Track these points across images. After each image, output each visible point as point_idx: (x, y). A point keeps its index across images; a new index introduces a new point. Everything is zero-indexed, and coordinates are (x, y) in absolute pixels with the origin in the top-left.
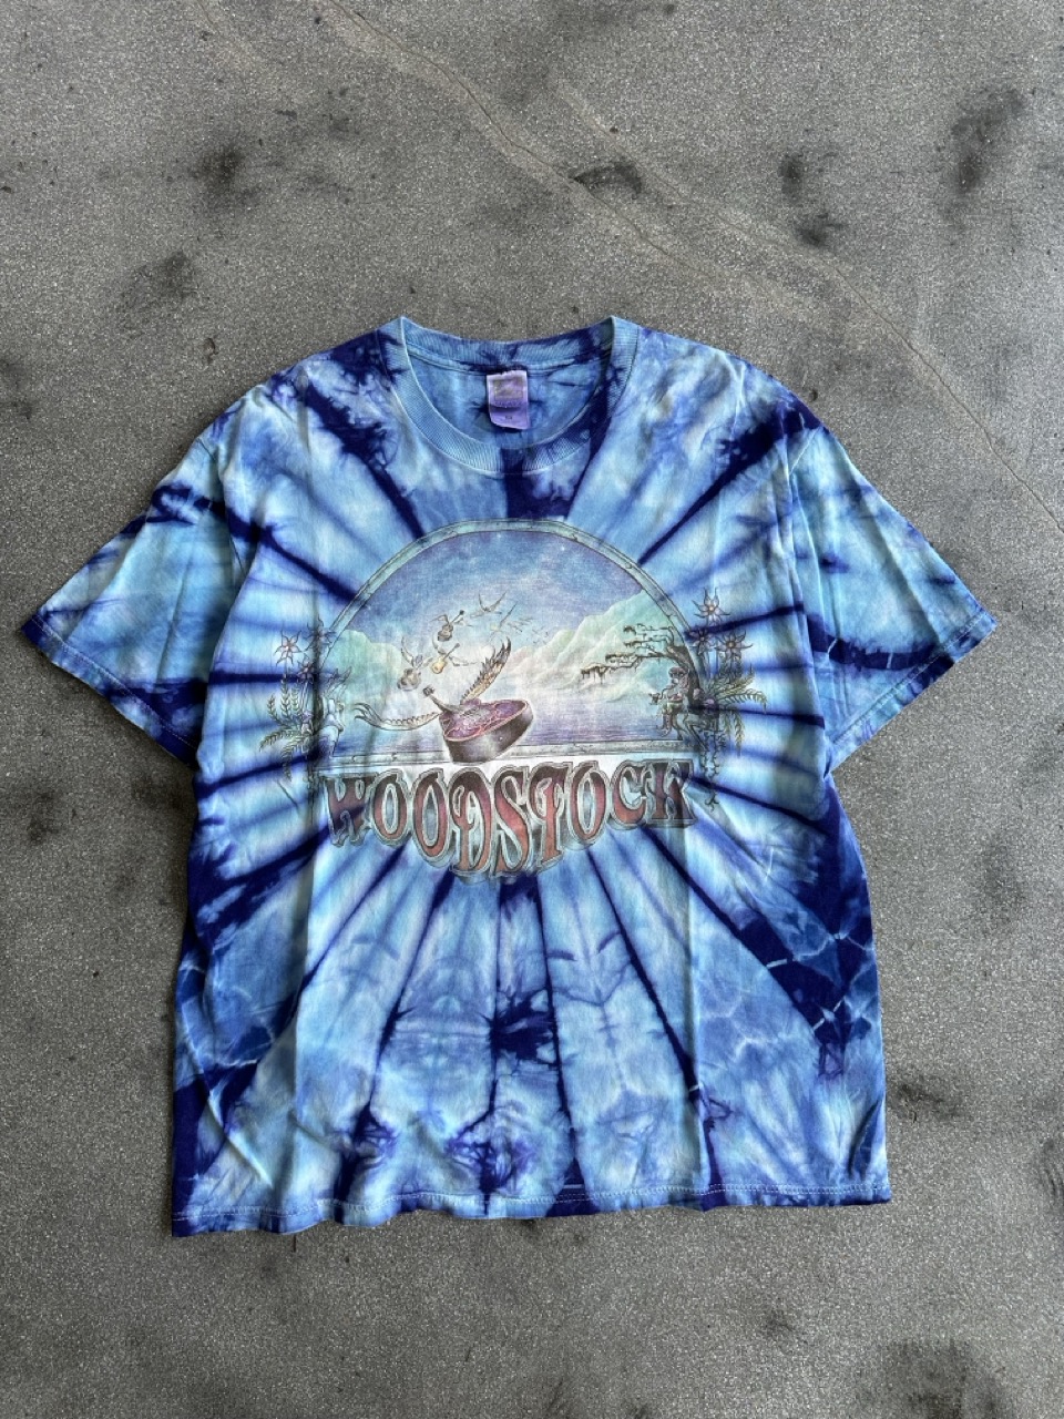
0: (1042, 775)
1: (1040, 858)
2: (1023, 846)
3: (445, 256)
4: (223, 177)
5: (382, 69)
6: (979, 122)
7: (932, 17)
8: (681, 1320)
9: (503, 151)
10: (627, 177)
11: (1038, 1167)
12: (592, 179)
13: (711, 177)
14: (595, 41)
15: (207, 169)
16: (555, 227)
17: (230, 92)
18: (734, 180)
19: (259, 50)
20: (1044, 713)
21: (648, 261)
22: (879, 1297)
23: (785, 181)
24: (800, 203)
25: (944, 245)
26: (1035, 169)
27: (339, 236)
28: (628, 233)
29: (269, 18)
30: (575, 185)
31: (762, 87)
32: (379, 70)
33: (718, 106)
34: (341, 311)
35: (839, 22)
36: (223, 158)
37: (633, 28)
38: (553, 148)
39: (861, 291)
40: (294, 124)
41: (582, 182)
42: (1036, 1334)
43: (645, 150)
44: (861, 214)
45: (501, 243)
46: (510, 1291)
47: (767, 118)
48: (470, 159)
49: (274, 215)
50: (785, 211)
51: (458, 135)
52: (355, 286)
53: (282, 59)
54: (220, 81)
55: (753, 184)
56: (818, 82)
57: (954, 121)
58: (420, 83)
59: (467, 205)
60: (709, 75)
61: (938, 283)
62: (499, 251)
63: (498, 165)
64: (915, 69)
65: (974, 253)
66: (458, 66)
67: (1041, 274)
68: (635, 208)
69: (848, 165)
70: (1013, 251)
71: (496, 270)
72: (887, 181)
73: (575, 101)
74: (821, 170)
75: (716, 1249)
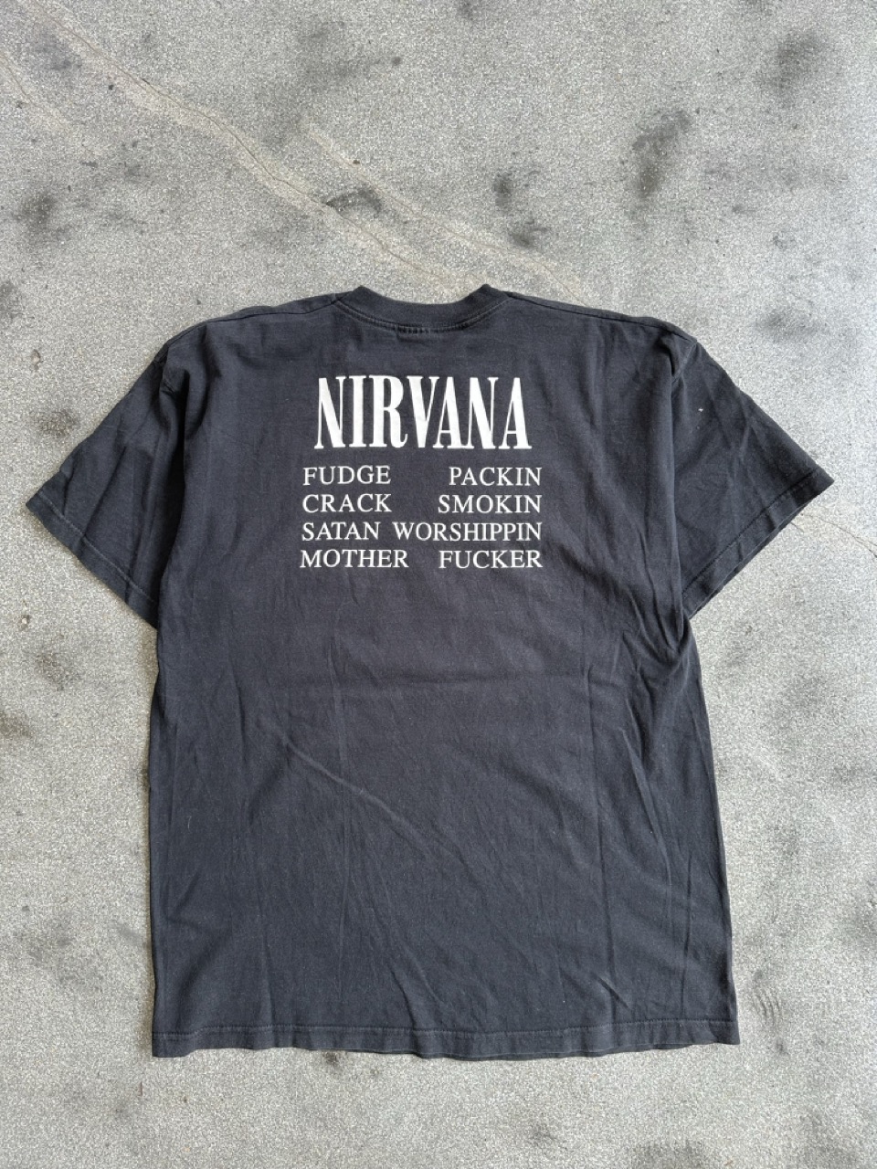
0: (735, 669)
1: (738, 738)
2: (723, 728)
3: (224, 272)
4: (40, 218)
5: (164, 124)
6: (655, 138)
7: (612, 56)
8: (462, 1136)
9: (267, 184)
10: (369, 199)
11: (750, 994)
12: (340, 203)
13: (438, 196)
14: (337, 91)
15: (27, 213)
16: (313, 244)
17: (44, 149)
18: (457, 196)
19: (64, 114)
20: (733, 618)
21: (390, 268)
22: (625, 1108)
23: (498, 195)
24: (511, 213)
25: (631, 241)
26: (703, 174)
27: (137, 261)
28: (372, 246)
29: (72, 88)
30: (327, 209)
31: (475, 120)
32: (163, 124)
33: (441, 138)
34: (141, 322)
35: (536, 63)
36: (39, 203)
37: (368, 78)
38: (308, 179)
39: (565, 282)
40: (96, 172)
41: (332, 206)
42: (757, 1132)
43: (383, 177)
44: (562, 219)
45: (269, 260)
46: (321, 1119)
47: (481, 145)
48: (240, 192)
49: (83, 247)
50: (500, 220)
51: (229, 173)
52: (151, 301)
53: (84, 120)
54: (34, 141)
55: (472, 199)
56: (520, 115)
57: (634, 139)
58: (197, 134)
59: (240, 231)
60: (432, 113)
61: (628, 272)
62: (268, 266)
63: (264, 196)
64: (600, 97)
65: (656, 245)
66: (227, 117)
67: (711, 259)
68: (377, 224)
69: (549, 180)
70: (688, 242)
71: (266, 281)
72: (581, 191)
73: (324, 140)
74: (526, 186)
75: (488, 1076)
